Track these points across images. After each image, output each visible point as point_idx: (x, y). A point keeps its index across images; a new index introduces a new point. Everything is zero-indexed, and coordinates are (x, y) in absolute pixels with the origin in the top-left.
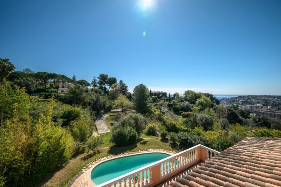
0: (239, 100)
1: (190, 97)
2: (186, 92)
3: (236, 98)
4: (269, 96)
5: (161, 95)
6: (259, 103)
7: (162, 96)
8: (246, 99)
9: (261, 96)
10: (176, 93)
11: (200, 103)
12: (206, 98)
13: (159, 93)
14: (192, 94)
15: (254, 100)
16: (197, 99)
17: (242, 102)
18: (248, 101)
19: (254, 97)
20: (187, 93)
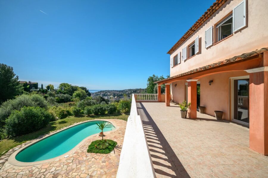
0: (100, 94)
1: (66, 90)
2: (61, 84)
3: (99, 92)
4: (115, 91)
5: (28, 86)
6: (111, 95)
7: (30, 88)
8: (104, 93)
9: (112, 91)
10: (50, 85)
11: (78, 95)
12: (82, 90)
13: (25, 83)
14: (68, 86)
15: (108, 93)
16: (75, 92)
17: (102, 95)
18: (106, 94)
19: (109, 91)
20: (63, 85)
